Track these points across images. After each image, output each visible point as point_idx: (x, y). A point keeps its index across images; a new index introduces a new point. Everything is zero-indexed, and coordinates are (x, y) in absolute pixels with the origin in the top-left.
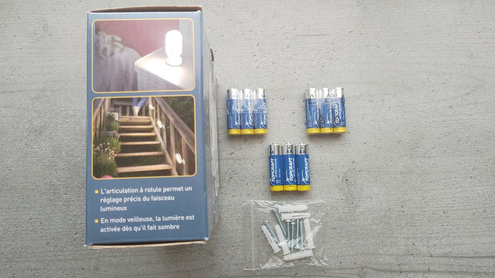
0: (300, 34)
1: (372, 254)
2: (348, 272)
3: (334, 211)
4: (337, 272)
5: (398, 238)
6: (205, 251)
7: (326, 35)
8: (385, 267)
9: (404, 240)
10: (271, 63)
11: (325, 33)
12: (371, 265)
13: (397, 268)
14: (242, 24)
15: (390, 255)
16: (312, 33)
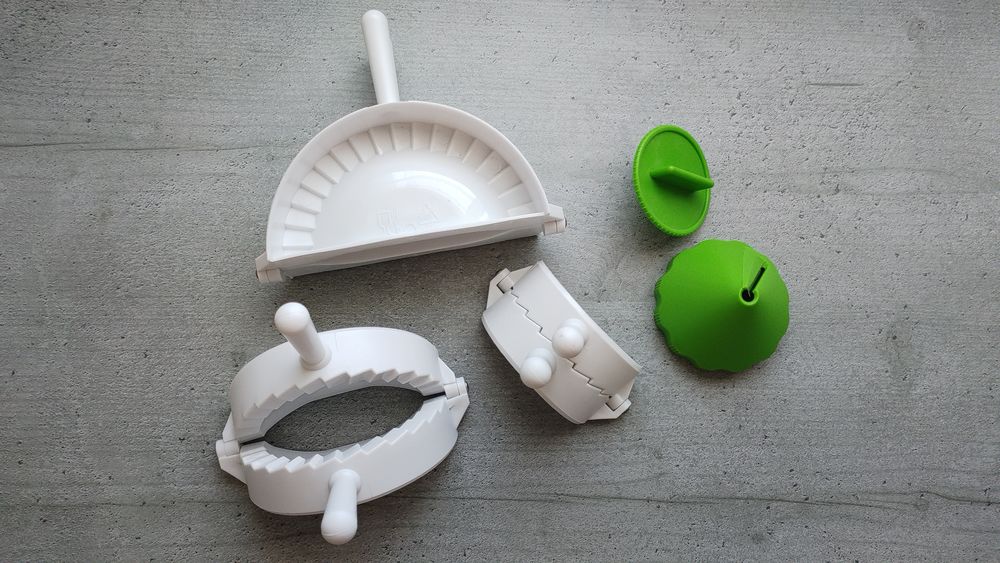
0: (813, 81)
1: (939, 469)
2: (897, 498)
3: (872, 392)
4: (878, 498)
5: (982, 443)
6: (647, 449)
7: (856, 85)
8: (961, 493)
9: (993, 447)
10: (762, 129)
11: (853, 82)
12: (937, 490)
13: (983, 496)
14: (712, 59)
15: (969, 473)
16: (832, 81)
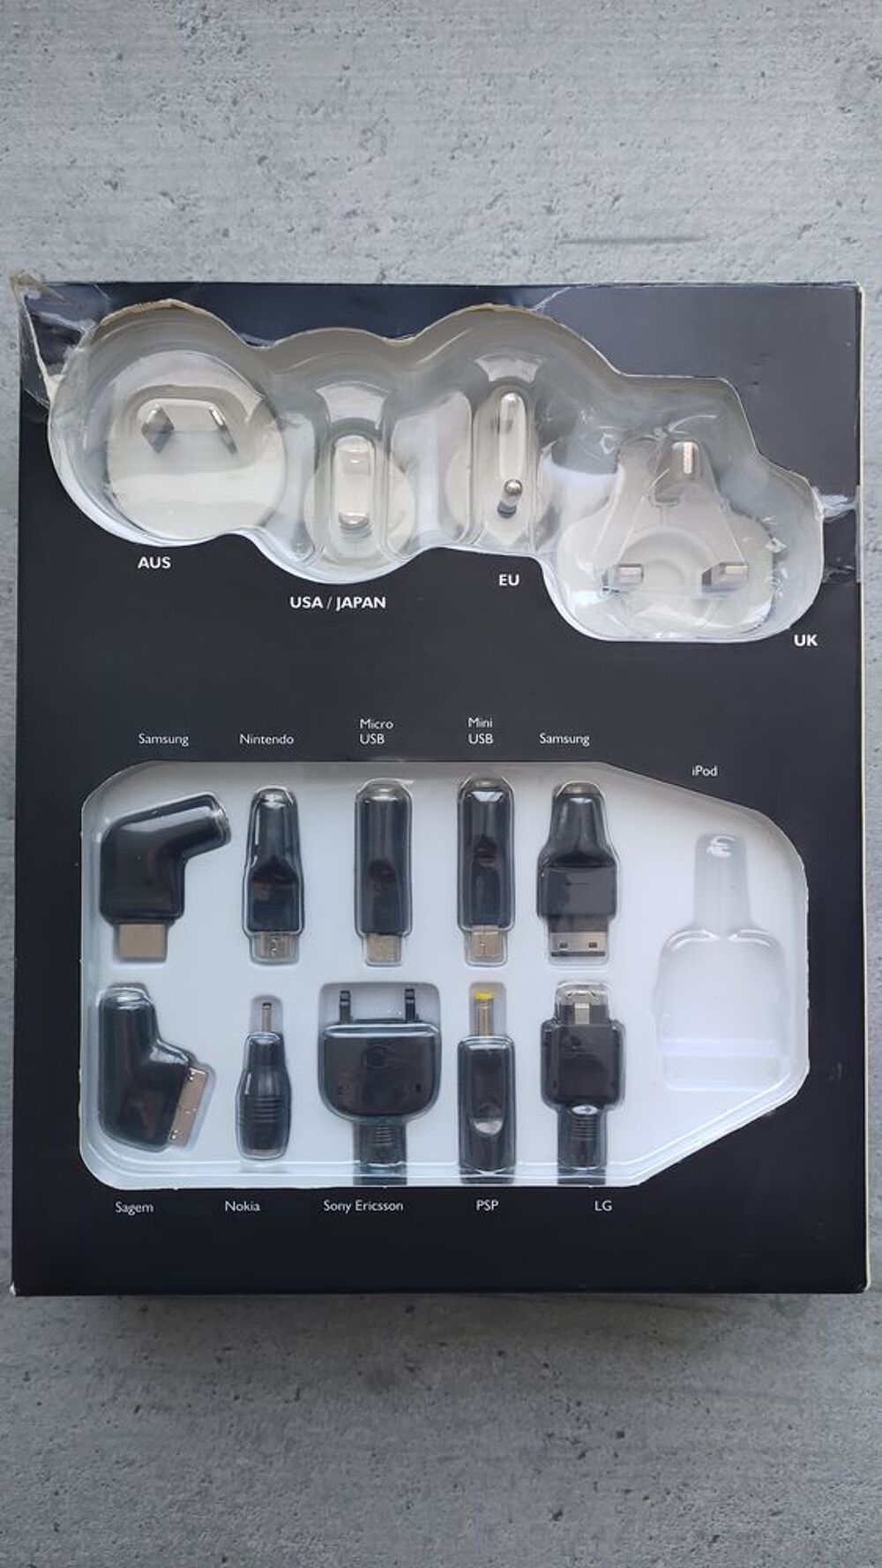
0: (576, 232)
7: (690, 239)
16: (626, 231)
